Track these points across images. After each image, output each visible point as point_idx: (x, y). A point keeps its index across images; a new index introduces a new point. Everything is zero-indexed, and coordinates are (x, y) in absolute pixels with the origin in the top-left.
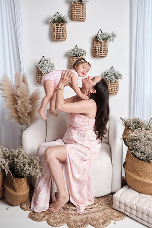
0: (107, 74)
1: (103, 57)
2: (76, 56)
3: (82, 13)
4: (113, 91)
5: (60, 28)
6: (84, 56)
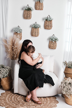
1: (50, 29)
2: (35, 28)
3: (41, 7)
4: (54, 47)
5: (28, 13)
6: (39, 28)
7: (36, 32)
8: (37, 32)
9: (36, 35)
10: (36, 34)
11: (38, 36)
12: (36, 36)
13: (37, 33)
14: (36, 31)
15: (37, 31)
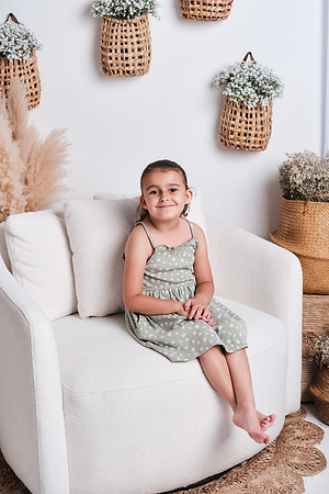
1: (215, 19)
2: (121, 17)
4: (252, 139)
6: (150, 15)
7: (129, 47)
8: (136, 46)
9: (130, 62)
10: (130, 55)
11: (143, 72)
12: (131, 68)
13: (137, 54)
14: (129, 40)
15: (135, 39)
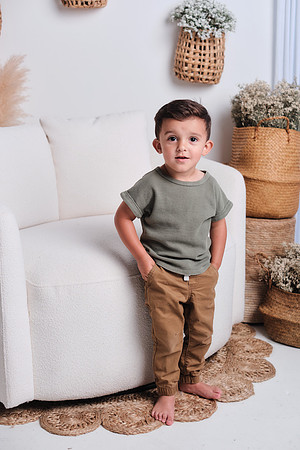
0: (183, 13)
4: (206, 71)
11: (101, 4)
